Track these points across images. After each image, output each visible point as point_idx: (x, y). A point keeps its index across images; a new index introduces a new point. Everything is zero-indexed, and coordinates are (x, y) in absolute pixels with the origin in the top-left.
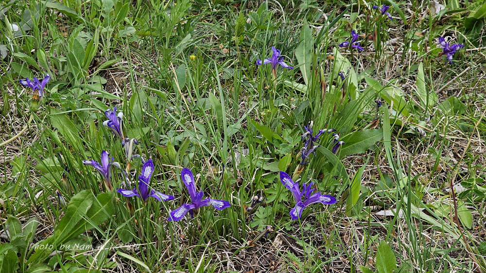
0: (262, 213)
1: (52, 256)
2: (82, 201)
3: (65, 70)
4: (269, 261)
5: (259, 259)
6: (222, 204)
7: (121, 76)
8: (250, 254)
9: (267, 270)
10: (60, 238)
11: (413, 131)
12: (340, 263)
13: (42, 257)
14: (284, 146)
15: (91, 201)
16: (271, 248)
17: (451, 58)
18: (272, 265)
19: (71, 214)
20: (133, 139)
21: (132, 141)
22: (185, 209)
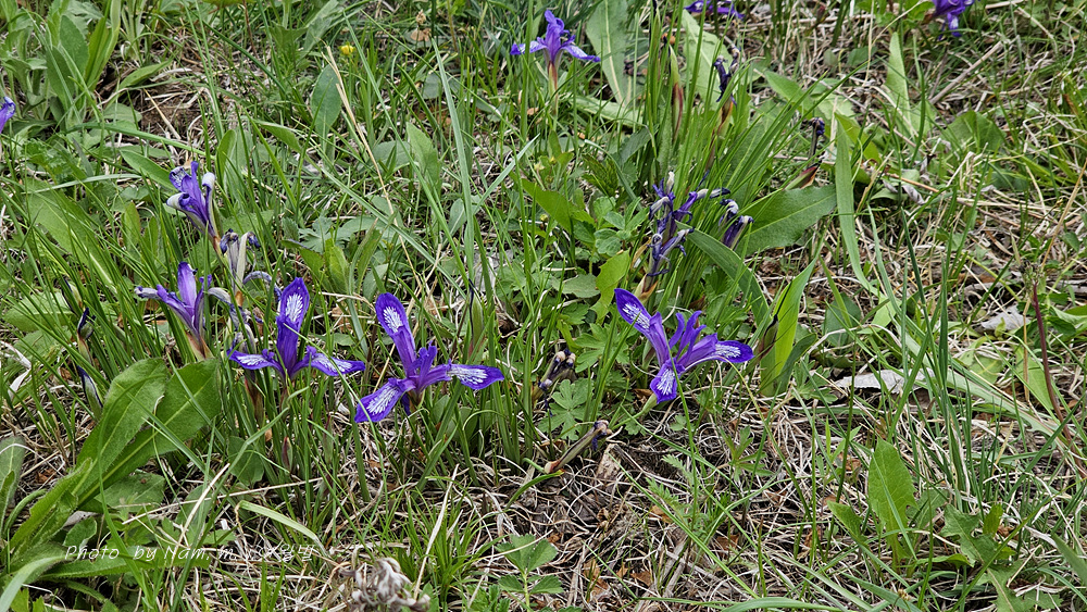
0: (568, 396)
1: (72, 526)
2: (139, 385)
3: (40, 92)
4: (595, 510)
5: (570, 508)
6: (481, 374)
7: (176, 103)
8: (545, 496)
9: (592, 530)
10: (87, 480)
11: (892, 193)
12: (762, 505)
13: (46, 528)
14: (605, 236)
15: (162, 386)
16: (595, 478)
17: (955, 23)
18: (604, 518)
19: (114, 419)
20: (246, 235)
21: (243, 239)
22: (393, 392)
